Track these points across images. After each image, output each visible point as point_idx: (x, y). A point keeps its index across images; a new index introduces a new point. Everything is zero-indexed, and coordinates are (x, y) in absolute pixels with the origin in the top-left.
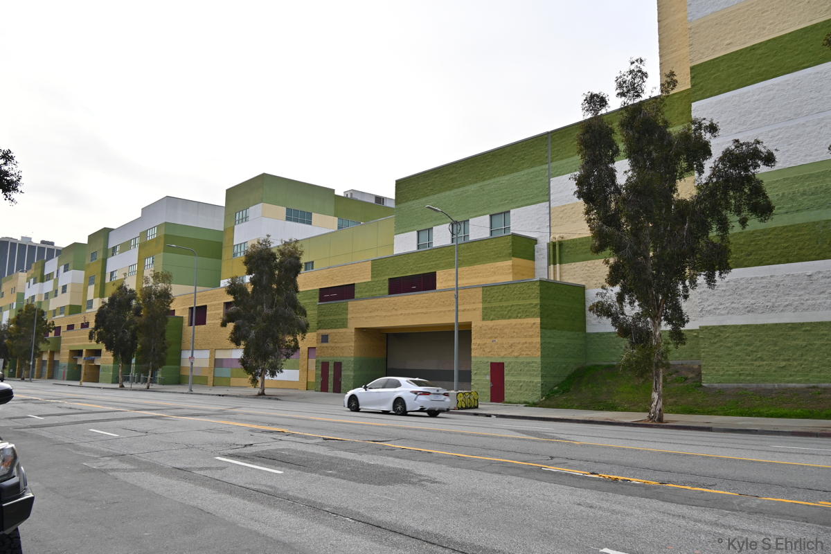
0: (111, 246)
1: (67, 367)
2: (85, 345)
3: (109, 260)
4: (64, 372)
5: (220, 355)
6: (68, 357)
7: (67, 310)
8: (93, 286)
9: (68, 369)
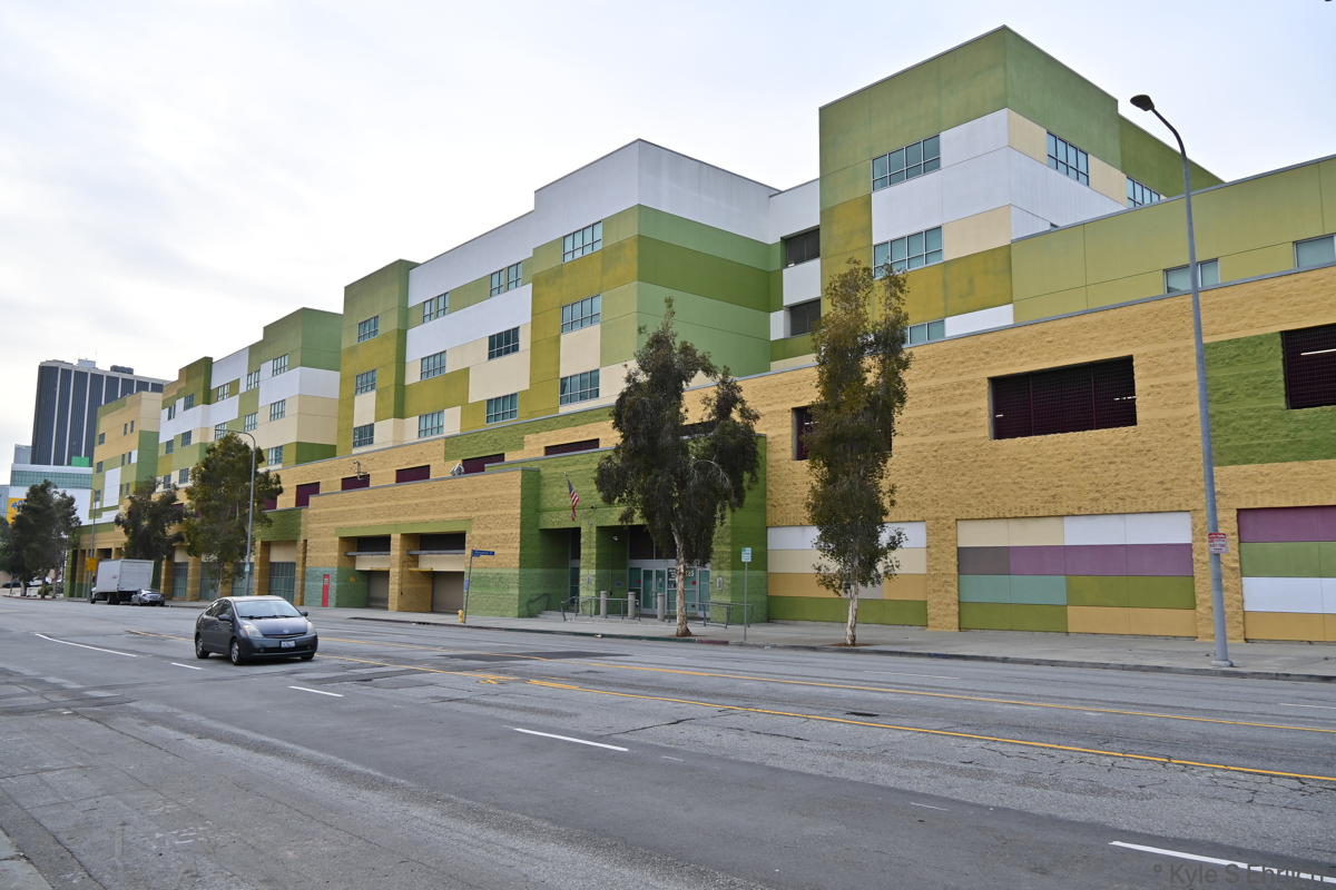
0: (415, 299)
1: (334, 576)
2: (396, 525)
3: (413, 334)
4: (326, 588)
5: (976, 536)
6: (336, 554)
7: (291, 455)
8: (372, 395)
9: (339, 579)
